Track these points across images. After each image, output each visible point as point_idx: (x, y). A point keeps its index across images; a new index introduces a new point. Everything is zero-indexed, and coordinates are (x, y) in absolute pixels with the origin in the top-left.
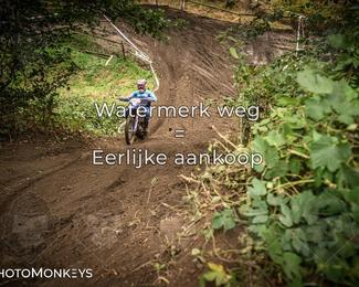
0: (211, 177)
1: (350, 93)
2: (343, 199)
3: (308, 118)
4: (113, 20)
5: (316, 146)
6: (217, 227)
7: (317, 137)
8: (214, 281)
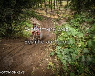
1: (75, 30)
2: (73, 50)
4: (33, 18)
6: (51, 55)
7: (69, 38)
8: (50, 65)
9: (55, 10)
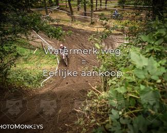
0: (89, 110)
2: (159, 120)
3: (136, 77)
4: (37, 32)
7: (142, 87)
9: (94, 9)
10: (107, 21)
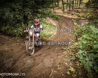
0: (69, 49)
5: (95, 44)
6: (71, 59)
8: (71, 70)
9: (74, 8)
10: (80, 13)
